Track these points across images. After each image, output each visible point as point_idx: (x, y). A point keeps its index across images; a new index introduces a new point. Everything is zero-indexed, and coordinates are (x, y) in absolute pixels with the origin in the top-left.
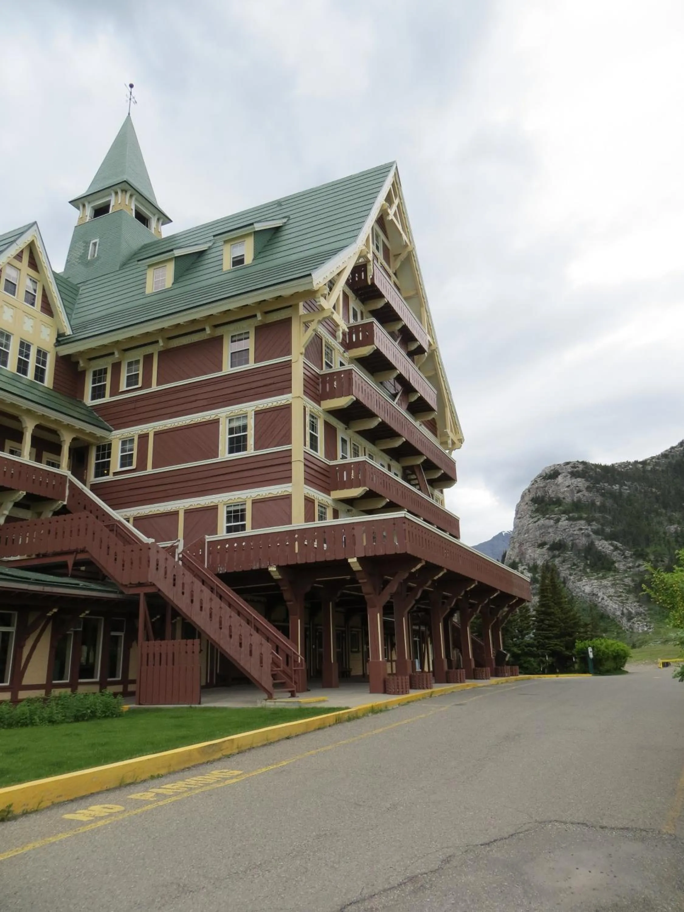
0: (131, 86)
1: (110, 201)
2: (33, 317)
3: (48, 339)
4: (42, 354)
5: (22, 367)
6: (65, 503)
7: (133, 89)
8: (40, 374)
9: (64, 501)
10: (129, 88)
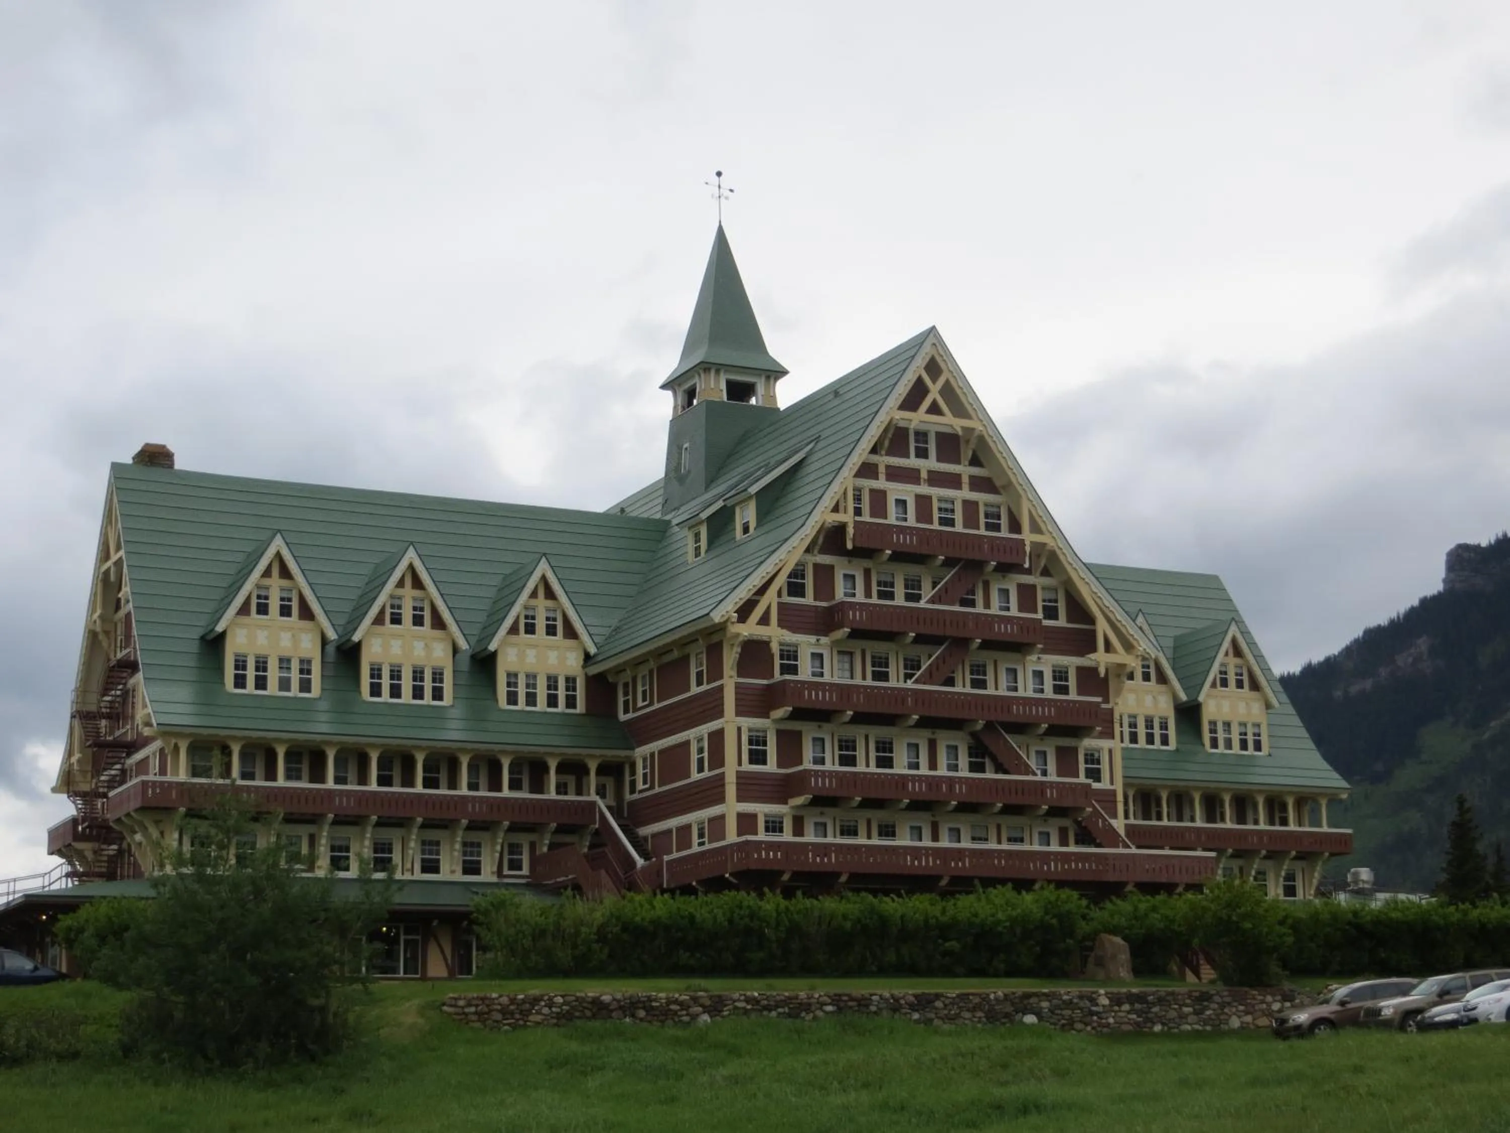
0: (719, 174)
1: (695, 385)
2: (557, 648)
3: (574, 664)
4: (571, 682)
5: (552, 701)
6: (597, 826)
7: (721, 178)
8: (571, 702)
9: (595, 823)
10: (717, 178)
